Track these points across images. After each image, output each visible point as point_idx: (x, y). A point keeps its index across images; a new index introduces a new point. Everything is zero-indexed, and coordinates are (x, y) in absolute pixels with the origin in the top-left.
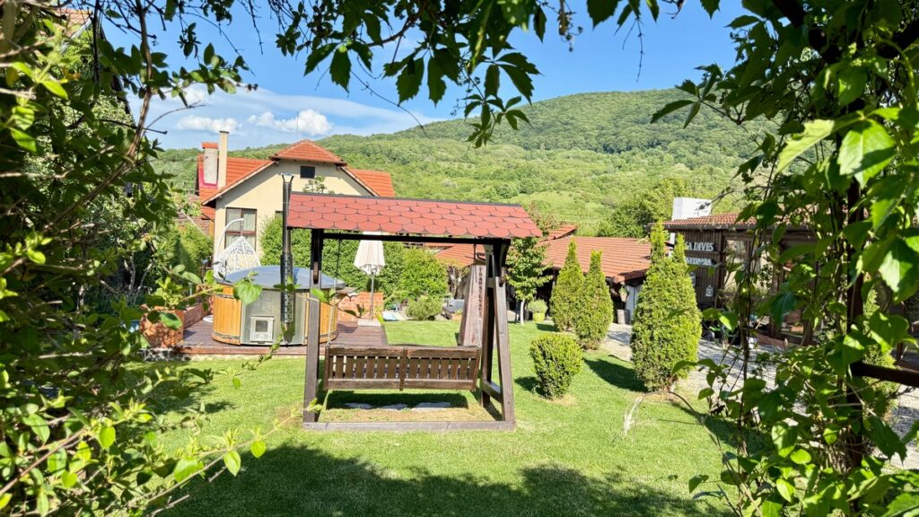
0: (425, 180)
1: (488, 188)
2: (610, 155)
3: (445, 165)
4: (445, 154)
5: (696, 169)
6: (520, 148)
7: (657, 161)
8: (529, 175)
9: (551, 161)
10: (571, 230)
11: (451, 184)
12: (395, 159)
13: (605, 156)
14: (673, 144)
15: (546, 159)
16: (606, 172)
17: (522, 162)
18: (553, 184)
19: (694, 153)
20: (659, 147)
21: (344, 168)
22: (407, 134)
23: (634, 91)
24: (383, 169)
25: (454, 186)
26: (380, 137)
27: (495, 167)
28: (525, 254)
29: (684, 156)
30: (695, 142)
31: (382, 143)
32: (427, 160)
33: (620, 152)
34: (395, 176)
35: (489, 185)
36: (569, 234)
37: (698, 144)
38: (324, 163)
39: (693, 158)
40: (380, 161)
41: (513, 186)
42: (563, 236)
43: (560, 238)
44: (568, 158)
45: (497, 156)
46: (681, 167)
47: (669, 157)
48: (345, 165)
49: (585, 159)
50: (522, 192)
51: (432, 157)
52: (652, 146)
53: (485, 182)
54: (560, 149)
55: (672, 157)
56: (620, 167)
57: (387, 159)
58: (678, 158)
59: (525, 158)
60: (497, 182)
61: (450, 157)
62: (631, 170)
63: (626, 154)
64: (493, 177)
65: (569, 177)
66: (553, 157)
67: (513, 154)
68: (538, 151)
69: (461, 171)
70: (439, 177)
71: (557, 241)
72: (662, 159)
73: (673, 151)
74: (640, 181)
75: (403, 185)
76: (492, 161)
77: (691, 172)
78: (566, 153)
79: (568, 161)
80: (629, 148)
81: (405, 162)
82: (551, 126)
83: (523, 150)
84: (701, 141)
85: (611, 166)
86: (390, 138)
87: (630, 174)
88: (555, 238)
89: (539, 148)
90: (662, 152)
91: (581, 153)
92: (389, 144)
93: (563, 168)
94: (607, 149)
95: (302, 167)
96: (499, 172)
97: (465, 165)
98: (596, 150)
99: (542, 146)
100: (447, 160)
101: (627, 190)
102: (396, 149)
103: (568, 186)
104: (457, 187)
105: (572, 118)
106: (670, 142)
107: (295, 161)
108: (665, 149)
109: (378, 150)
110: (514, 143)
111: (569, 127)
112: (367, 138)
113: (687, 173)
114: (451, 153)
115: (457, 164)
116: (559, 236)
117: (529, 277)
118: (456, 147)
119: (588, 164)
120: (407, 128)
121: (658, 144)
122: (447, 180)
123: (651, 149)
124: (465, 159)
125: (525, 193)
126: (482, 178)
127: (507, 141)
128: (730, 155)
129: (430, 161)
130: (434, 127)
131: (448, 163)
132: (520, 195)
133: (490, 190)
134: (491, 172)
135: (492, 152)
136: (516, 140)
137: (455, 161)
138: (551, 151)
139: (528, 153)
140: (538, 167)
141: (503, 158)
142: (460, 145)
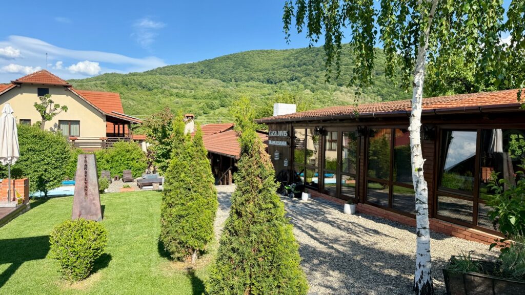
0: (163, 100)
1: (202, 104)
2: (271, 85)
3: (175, 91)
4: (175, 84)
5: (316, 93)
6: (220, 81)
7: (295, 88)
8: (226, 97)
9: (239, 89)
10: (230, 126)
11: (180, 102)
12: (144, 88)
13: (268, 85)
14: (303, 79)
15: (235, 87)
16: (268, 95)
17: (222, 89)
19: (314, 84)
20: (296, 80)
21: (69, 89)
22: (152, 72)
23: (282, 49)
24: (136, 93)
25: (181, 103)
26: (134, 74)
27: (206, 92)
28: (162, 143)
29: (309, 86)
30: (314, 78)
31: (135, 78)
32: (164, 88)
33: (276, 83)
34: (145, 97)
36: (230, 129)
37: (316, 79)
38: (55, 85)
39: (314, 86)
40: (134, 89)
41: (216, 103)
42: (226, 130)
43: (224, 131)
45: (207, 85)
46: (308, 91)
47: (302, 86)
48: (71, 86)
49: (257, 87)
50: (222, 106)
51: (167, 86)
52: (293, 80)
53: (200, 101)
54: (243, 82)
55: (303, 86)
56: (276, 92)
57: (139, 88)
58: (306, 87)
59: (223, 87)
60: (207, 101)
61: (179, 86)
62: (282, 93)
63: (279, 84)
64: (205, 98)
67: (216, 84)
68: (231, 83)
69: (185, 94)
70: (172, 98)
71: (222, 133)
72: (298, 87)
73: (304, 83)
75: (150, 104)
76: (204, 88)
77: (313, 94)
78: (246, 84)
79: (248, 89)
80: (281, 81)
81: (150, 89)
82: (237, 69)
83: (222, 82)
84: (318, 77)
85: (271, 91)
86: (140, 75)
90: (298, 83)
91: (255, 83)
92: (141, 79)
93: (245, 92)
94: (269, 81)
95: (38, 89)
96: (208, 95)
97: (188, 91)
98: (263, 82)
99: (233, 80)
100: (177, 88)
102: (144, 81)
104: (184, 104)
105: (249, 64)
106: (302, 78)
108: (299, 81)
109: (133, 82)
110: (217, 78)
111: (247, 69)
112: (126, 75)
114: (179, 84)
115: (183, 90)
116: (224, 130)
117: (166, 159)
118: (183, 81)
119: (259, 90)
120: (152, 69)
121: (296, 79)
122: (178, 99)
124: (188, 88)
125: (223, 107)
126: (199, 98)
127: (213, 77)
128: (333, 85)
129: (166, 88)
130: (168, 69)
131: (178, 90)
132: (221, 108)
133: (203, 105)
134: (204, 95)
135: (204, 83)
136: (218, 76)
137: (181, 88)
138: (238, 83)
139: (225, 84)
140: (231, 92)
141: (210, 87)
142: (184, 79)
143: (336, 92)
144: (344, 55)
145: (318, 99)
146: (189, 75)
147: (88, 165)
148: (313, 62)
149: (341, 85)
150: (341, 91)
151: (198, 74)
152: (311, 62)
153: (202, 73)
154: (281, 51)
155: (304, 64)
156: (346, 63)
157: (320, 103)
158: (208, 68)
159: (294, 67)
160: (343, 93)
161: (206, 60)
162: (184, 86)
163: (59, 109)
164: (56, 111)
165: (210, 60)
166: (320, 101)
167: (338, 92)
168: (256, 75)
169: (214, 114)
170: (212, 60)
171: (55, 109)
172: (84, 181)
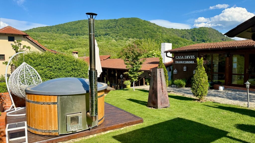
3: (44, 40)
4: (44, 37)
6: (68, 35)
7: (108, 39)
8: (72, 43)
9: (78, 39)
10: (108, 57)
11: (47, 46)
17: (70, 39)
18: (80, 45)
20: (108, 35)
21: (27, 37)
22: (30, 31)
25: (48, 47)
29: (114, 38)
30: (117, 34)
33: (97, 37)
35: (60, 46)
39: (117, 38)
41: (68, 46)
42: (107, 59)
44: (83, 38)
45: (61, 37)
46: (114, 40)
48: (28, 35)
52: (106, 35)
54: (80, 36)
55: (111, 38)
59: (70, 38)
60: (63, 45)
61: (46, 38)
62: (101, 41)
63: (99, 37)
64: (61, 44)
65: (84, 44)
66: (79, 38)
67: (66, 37)
68: (74, 36)
69: (50, 42)
70: (43, 44)
73: (111, 36)
74: (104, 44)
76: (60, 39)
77: (117, 42)
78: (82, 37)
79: (83, 39)
80: (100, 36)
82: (77, 29)
87: (101, 42)
88: (104, 60)
89: (74, 35)
90: (109, 37)
91: (87, 37)
93: (82, 41)
95: (8, 37)
96: (63, 42)
97: (51, 40)
99: (75, 34)
100: (45, 39)
101: (101, 47)
103: (85, 46)
105: (83, 27)
106: (110, 34)
107: (5, 34)
110: (66, 34)
111: (82, 29)
113: (116, 42)
114: (46, 36)
115: (48, 40)
121: (107, 34)
123: (106, 36)
124: (51, 38)
125: (72, 48)
126: (58, 44)
127: (64, 33)
128: (125, 37)
129: (39, 39)
130: (39, 29)
131: (45, 40)
132: (70, 49)
133: (61, 48)
134: (60, 42)
135: (60, 36)
136: (67, 33)
137: (48, 39)
138: (78, 36)
139: (71, 37)
140: (75, 41)
141: (63, 38)
142: (48, 34)
143: (127, 41)
144: (130, 23)
145: (119, 44)
146: (51, 32)
147: (162, 75)
148: (115, 26)
149: (129, 38)
150: (130, 41)
151: (56, 32)
152: (114, 26)
153: (58, 31)
154: (99, 20)
155: (111, 27)
156: (131, 27)
157: (120, 46)
158: (60, 29)
159: (106, 28)
160: (131, 41)
161: (60, 24)
162: (49, 38)
163: (25, 48)
164: (24, 50)
165: (62, 24)
166: (120, 45)
167: (128, 41)
168: (87, 32)
169: (67, 52)
170: (63, 24)
171: (23, 48)
172: (161, 84)
